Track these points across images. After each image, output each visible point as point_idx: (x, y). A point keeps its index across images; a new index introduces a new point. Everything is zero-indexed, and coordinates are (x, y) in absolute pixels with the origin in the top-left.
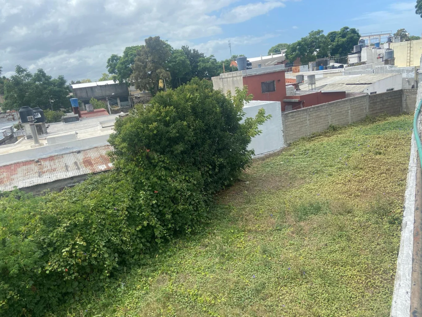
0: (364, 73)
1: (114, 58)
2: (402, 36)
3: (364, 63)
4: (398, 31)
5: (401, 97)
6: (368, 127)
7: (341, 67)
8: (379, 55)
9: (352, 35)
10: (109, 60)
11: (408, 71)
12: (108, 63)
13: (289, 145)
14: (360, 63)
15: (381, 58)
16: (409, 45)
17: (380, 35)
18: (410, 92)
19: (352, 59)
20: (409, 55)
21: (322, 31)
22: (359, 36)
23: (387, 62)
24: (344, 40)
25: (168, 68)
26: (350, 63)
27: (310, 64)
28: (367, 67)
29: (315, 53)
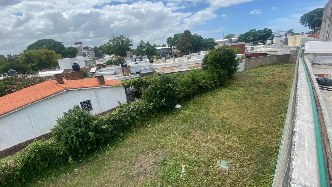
1: (170, 38)
2: (291, 33)
3: (274, 44)
4: (290, 30)
5: (289, 57)
6: (275, 66)
7: (264, 45)
8: (281, 41)
9: (269, 32)
10: (168, 39)
11: (293, 47)
12: (167, 40)
14: (272, 43)
15: (281, 42)
16: (295, 37)
17: (280, 32)
19: (268, 42)
20: (294, 41)
21: (256, 30)
22: (272, 32)
23: (285, 43)
24: (265, 34)
25: (190, 42)
26: (267, 43)
27: (250, 43)
28: (275, 45)
29: (251, 39)
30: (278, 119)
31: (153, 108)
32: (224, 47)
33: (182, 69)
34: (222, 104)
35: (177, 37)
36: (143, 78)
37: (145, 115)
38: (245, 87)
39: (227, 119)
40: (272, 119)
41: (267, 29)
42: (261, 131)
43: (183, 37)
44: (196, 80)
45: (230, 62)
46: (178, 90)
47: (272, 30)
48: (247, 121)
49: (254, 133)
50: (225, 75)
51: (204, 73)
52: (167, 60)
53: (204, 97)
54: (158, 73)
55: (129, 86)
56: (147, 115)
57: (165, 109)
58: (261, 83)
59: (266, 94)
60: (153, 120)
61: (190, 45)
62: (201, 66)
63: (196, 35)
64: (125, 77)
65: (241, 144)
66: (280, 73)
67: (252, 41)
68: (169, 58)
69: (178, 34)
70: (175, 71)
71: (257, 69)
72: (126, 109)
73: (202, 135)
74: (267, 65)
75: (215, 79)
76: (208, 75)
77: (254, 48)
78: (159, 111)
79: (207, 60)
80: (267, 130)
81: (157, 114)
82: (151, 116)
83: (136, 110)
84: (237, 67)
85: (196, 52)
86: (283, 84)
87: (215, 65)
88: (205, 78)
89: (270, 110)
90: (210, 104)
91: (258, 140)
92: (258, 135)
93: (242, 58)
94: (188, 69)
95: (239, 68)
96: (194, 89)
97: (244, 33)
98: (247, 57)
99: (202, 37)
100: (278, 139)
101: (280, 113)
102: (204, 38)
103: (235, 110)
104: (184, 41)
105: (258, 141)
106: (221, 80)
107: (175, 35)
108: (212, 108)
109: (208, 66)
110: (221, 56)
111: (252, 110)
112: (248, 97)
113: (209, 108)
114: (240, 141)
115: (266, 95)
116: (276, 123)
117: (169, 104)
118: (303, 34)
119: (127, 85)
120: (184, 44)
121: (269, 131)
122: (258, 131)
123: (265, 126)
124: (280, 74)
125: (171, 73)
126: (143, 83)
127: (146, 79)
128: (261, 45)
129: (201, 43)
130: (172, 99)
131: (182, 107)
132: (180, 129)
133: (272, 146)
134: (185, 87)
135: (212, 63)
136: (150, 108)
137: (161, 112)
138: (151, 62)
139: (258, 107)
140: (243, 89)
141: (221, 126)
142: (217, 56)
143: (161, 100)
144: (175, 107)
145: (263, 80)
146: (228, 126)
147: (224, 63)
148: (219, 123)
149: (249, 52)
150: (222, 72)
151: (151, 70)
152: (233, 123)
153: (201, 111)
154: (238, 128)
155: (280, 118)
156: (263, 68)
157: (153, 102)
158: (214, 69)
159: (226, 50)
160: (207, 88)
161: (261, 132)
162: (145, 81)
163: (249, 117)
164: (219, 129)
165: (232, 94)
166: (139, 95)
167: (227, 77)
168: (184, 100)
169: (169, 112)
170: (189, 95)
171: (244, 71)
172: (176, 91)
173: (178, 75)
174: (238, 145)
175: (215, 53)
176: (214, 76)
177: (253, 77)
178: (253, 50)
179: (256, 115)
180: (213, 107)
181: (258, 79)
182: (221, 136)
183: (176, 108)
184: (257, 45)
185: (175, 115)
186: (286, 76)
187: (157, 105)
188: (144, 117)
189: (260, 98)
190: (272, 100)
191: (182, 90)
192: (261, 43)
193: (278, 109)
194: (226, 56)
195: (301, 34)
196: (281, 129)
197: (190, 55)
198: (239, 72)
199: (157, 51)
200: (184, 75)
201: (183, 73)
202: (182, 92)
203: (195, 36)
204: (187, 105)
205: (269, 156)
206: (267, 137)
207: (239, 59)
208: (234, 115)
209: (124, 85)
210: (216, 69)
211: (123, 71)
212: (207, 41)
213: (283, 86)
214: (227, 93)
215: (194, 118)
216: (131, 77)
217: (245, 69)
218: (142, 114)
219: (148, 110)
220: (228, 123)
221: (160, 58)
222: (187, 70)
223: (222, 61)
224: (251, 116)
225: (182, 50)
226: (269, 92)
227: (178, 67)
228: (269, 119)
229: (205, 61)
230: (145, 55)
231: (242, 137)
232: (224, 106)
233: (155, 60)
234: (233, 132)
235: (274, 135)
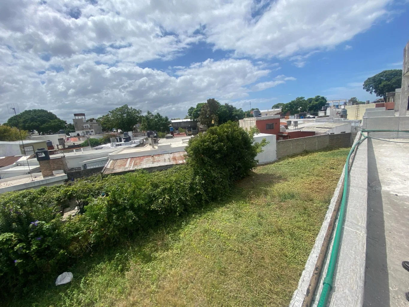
0: (327, 122)
1: (192, 108)
2: (354, 101)
3: (328, 116)
4: (352, 98)
5: (350, 137)
7: (314, 118)
8: (338, 112)
9: (322, 100)
11: (355, 122)
12: (189, 111)
14: (326, 116)
15: (338, 114)
16: (357, 107)
17: (339, 100)
19: (321, 114)
20: (357, 113)
21: (304, 98)
22: (326, 101)
23: (342, 116)
24: (317, 103)
25: (216, 114)
26: (319, 116)
27: (296, 115)
28: (330, 119)
29: (299, 109)
35: (200, 107)
41: (319, 96)
43: (207, 107)
47: (326, 98)
61: (216, 117)
66: (333, 169)
69: (202, 104)
97: (288, 102)
98: (283, 137)
104: (208, 113)
107: (198, 105)
118: (369, 103)
149: (292, 128)
184: (305, 118)
192: (311, 115)
195: (366, 102)
198: (267, 164)
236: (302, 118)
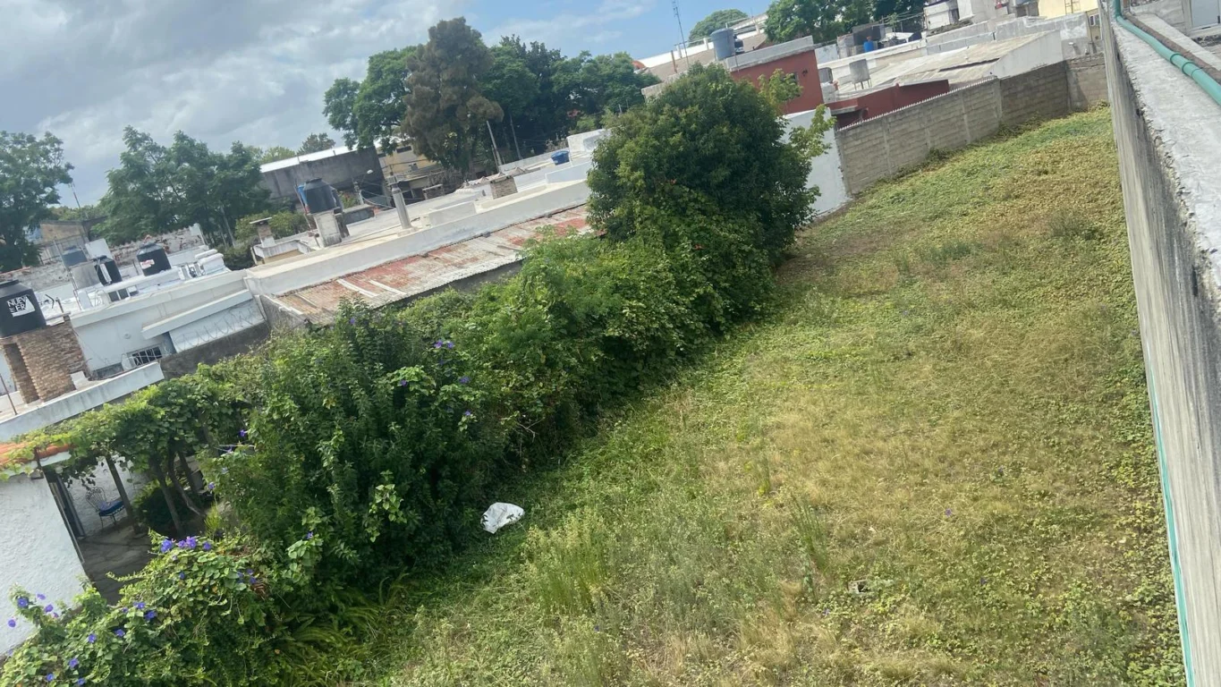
0: (972, 42)
3: (967, 22)
5: (1066, 78)
6: (1009, 143)
7: (917, 37)
11: (1071, 24)
13: (858, 196)
14: (959, 23)
15: (1003, 5)
18: (1084, 64)
19: (936, 18)
25: (487, 94)
26: (933, 26)
27: (841, 41)
28: (978, 30)
29: (839, 18)
30: (1110, 428)
31: (315, 579)
32: (697, 78)
33: (475, 260)
34: (779, 426)
35: (392, 71)
36: (197, 381)
37: (258, 642)
38: (878, 293)
39: (828, 508)
40: (1079, 441)
42: (1046, 524)
43: (433, 64)
44: (579, 312)
45: (757, 164)
46: (472, 396)
48: (945, 487)
49: (1008, 552)
50: (746, 248)
51: (618, 260)
52: (353, 229)
53: (655, 408)
54: (309, 324)
55: (89, 461)
56: (275, 644)
57: (409, 561)
58: (962, 251)
59: (1006, 304)
60: (331, 664)
61: (493, 108)
62: (588, 221)
63: (513, 49)
64: (43, 404)
65: (957, 642)
66: (1046, 173)
67: (847, 28)
68: (369, 213)
69: (394, 56)
70: (428, 287)
71: (916, 181)
72: (85, 641)
73: (702, 659)
74: (962, 148)
75: (696, 284)
76: (649, 265)
77: (871, 66)
78: (369, 589)
79: (615, 177)
80: (1075, 510)
81: (355, 614)
82: (309, 643)
83: (177, 626)
84: (800, 185)
85: (540, 150)
86: (1077, 232)
87: (674, 198)
88: (635, 288)
89: (1053, 390)
90: (708, 442)
91: (1044, 585)
92: (1034, 555)
93: (820, 127)
94: (512, 258)
95: (816, 191)
96: (582, 370)
98: (843, 119)
99: (557, 53)
100: (1148, 544)
101: (1111, 389)
102: (569, 54)
103: (861, 441)
104: (448, 93)
105: (1042, 590)
106: (735, 281)
107: (379, 66)
108: (722, 465)
109: (631, 212)
110: (693, 137)
111: (956, 414)
112: (912, 346)
113: (702, 468)
114: (948, 622)
115: (1006, 313)
116: (1107, 455)
117: (429, 517)
119: (64, 457)
120: (451, 110)
121: (1084, 511)
122: (1026, 531)
123: (1058, 489)
124: (1044, 177)
125: (403, 303)
126: (196, 413)
127: (219, 378)
128: (903, 41)
129: (555, 89)
130: (445, 471)
131: (527, 509)
132: (545, 667)
133: (1128, 598)
134: (519, 366)
135: (650, 190)
136: (290, 583)
137: (386, 586)
138: (240, 261)
139: (984, 390)
140: (871, 306)
141: (803, 562)
142: (673, 140)
143: (364, 498)
144: (477, 523)
145: (966, 231)
146: (850, 553)
147: (722, 173)
148: (789, 549)
149: (849, 90)
150: (727, 232)
151: (245, 312)
152: (874, 523)
153: (662, 500)
154: (909, 547)
155: (1122, 418)
156: (948, 165)
157: (302, 533)
158: (675, 220)
159: (715, 92)
160: (658, 346)
161: (1047, 533)
162: (212, 397)
163: (952, 464)
164: (796, 586)
165: (815, 348)
166: (184, 512)
167: (763, 258)
168: (532, 465)
169: (443, 571)
170: (559, 419)
171: (849, 205)
172: (466, 406)
173: (451, 307)
174: (940, 653)
175: (656, 121)
176: (684, 267)
177: (908, 227)
178: (868, 79)
179: (985, 439)
180: (727, 459)
181: (936, 232)
182: (823, 630)
183: (489, 534)
184: (880, 46)
185: (487, 583)
186: (1077, 181)
187: (341, 548)
188: (254, 665)
189: (977, 334)
190: (1046, 332)
191: (504, 397)
192: (897, 30)
193: (1098, 374)
194: (725, 130)
196: (1145, 481)
197: (507, 169)
198: (825, 219)
199: (268, 185)
200: (492, 299)
201: (485, 286)
202: (504, 411)
203: (509, 53)
204: (555, 491)
205: (1132, 664)
206: (1090, 553)
207: (799, 137)
208: (863, 471)
209: (44, 463)
210: (687, 220)
211: (19, 368)
212: (589, 70)
213: (1080, 242)
214: (788, 354)
215: (626, 561)
216: (89, 394)
217: (849, 191)
218: (234, 643)
219: (278, 602)
220: (843, 533)
221: (300, 226)
222: (506, 261)
223: (709, 163)
224: (963, 454)
225: (449, 152)
226: (1016, 290)
227: (446, 255)
228: (1068, 443)
229: (606, 181)
230: (186, 224)
231: (946, 594)
232: (790, 432)
233: (269, 242)
234: (888, 582)
235: (1122, 527)
236: (871, 48)
